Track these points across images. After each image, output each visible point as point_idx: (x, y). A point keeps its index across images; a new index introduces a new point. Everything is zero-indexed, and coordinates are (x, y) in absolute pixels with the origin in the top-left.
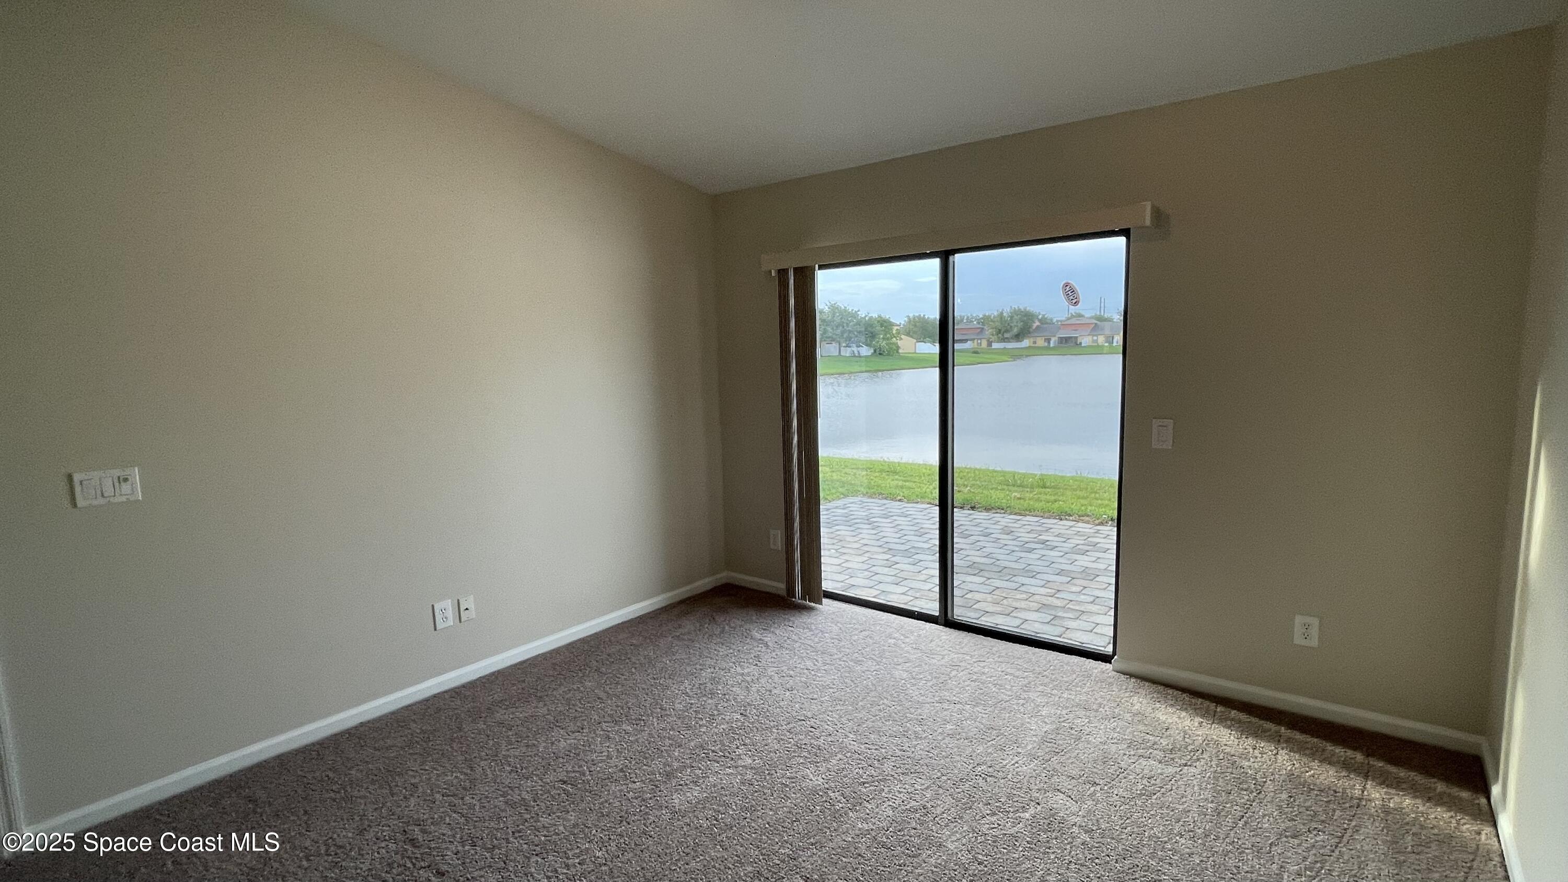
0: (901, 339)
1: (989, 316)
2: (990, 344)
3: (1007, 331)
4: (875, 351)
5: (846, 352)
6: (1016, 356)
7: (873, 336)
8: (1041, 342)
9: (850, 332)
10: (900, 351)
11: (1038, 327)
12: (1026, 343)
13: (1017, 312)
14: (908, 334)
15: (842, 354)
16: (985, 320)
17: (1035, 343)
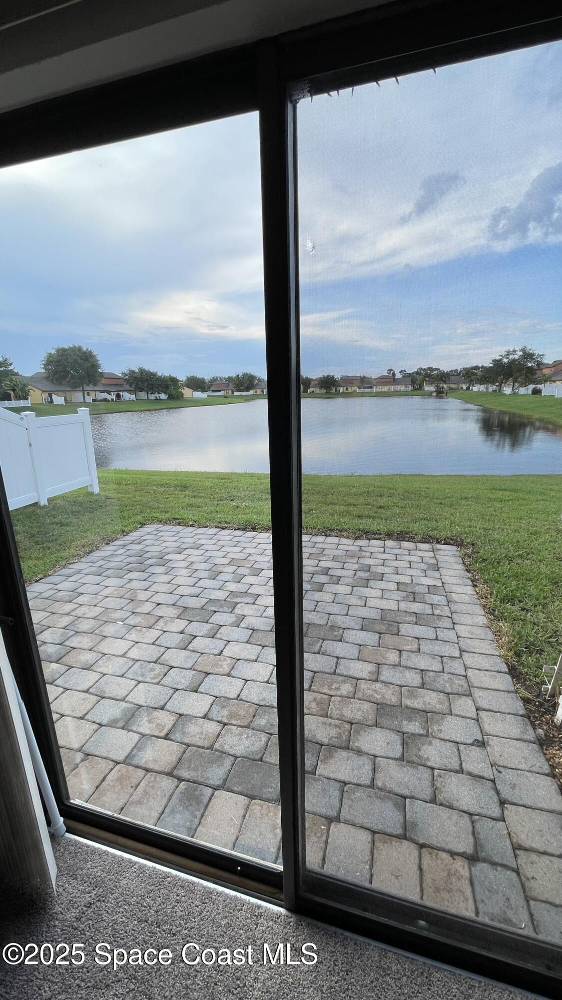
0: (184, 389)
1: (232, 377)
2: (233, 393)
3: (241, 386)
4: (169, 396)
5: (152, 397)
6: (248, 399)
7: (167, 387)
8: (259, 392)
9: (152, 385)
10: (184, 396)
11: (257, 383)
12: (251, 392)
13: (245, 375)
14: (188, 387)
15: (149, 398)
16: (230, 379)
17: (256, 392)
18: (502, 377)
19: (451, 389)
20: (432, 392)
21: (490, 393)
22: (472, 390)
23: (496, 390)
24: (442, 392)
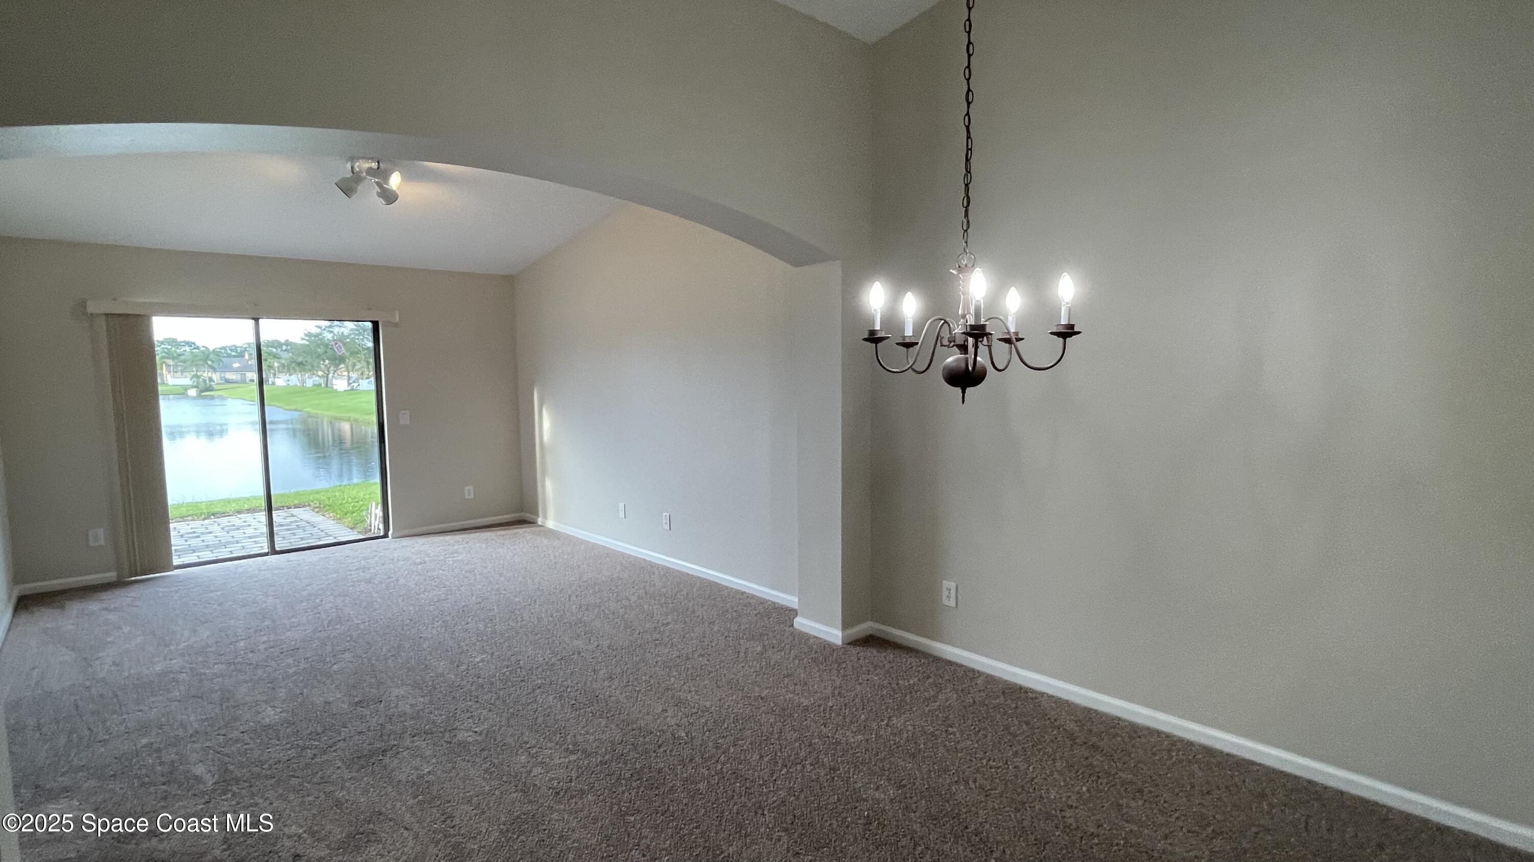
18: (327, 362)
19: (228, 381)
20: (186, 388)
21: (311, 390)
22: (273, 383)
23: (320, 385)
24: (209, 389)
